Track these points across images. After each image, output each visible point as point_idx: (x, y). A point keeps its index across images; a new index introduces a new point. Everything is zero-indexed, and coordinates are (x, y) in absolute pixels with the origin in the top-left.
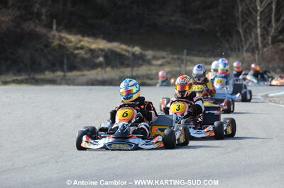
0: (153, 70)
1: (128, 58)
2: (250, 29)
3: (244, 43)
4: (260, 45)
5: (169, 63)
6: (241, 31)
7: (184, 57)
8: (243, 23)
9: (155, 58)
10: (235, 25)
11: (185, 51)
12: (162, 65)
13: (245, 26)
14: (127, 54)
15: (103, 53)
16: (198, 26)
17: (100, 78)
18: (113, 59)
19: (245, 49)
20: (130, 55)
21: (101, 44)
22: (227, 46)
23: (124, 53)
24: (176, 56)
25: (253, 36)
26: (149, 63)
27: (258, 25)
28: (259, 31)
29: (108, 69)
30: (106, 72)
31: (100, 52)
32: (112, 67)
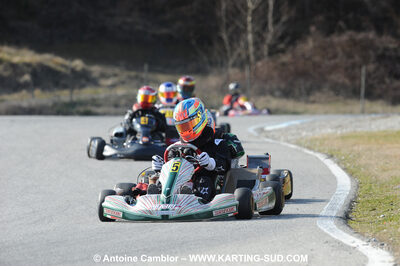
0: (101, 93)
1: (64, 76)
2: (237, 34)
3: (229, 54)
4: (252, 58)
5: (123, 83)
6: (225, 37)
7: (144, 75)
8: (228, 26)
9: (103, 76)
10: (217, 29)
11: (146, 67)
12: (113, 86)
13: (231, 29)
14: (63, 70)
15: (30, 70)
16: (164, 31)
17: (25, 104)
18: (44, 78)
19: (231, 62)
20: (68, 72)
21: (26, 56)
22: (205, 58)
23: (59, 68)
24: (133, 74)
25: (242, 44)
26: (94, 82)
27: (250, 28)
28: (250, 37)
29: (37, 92)
30: (33, 96)
31: (25, 68)
32: (43, 89)
